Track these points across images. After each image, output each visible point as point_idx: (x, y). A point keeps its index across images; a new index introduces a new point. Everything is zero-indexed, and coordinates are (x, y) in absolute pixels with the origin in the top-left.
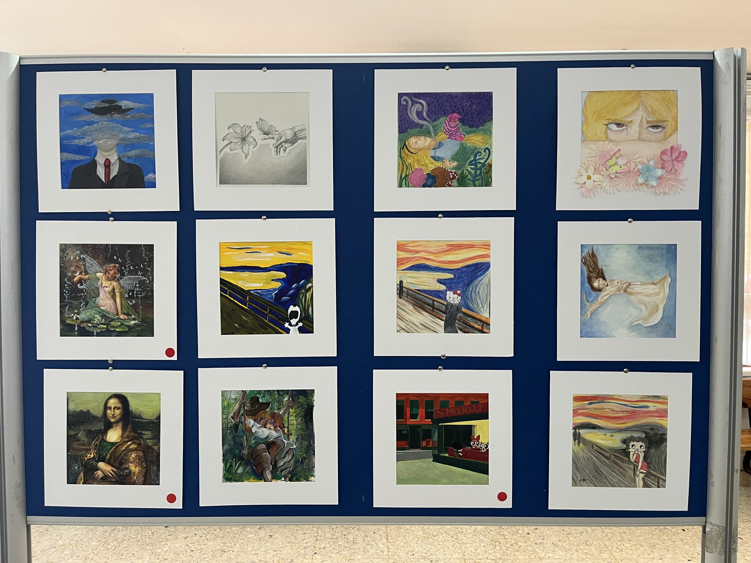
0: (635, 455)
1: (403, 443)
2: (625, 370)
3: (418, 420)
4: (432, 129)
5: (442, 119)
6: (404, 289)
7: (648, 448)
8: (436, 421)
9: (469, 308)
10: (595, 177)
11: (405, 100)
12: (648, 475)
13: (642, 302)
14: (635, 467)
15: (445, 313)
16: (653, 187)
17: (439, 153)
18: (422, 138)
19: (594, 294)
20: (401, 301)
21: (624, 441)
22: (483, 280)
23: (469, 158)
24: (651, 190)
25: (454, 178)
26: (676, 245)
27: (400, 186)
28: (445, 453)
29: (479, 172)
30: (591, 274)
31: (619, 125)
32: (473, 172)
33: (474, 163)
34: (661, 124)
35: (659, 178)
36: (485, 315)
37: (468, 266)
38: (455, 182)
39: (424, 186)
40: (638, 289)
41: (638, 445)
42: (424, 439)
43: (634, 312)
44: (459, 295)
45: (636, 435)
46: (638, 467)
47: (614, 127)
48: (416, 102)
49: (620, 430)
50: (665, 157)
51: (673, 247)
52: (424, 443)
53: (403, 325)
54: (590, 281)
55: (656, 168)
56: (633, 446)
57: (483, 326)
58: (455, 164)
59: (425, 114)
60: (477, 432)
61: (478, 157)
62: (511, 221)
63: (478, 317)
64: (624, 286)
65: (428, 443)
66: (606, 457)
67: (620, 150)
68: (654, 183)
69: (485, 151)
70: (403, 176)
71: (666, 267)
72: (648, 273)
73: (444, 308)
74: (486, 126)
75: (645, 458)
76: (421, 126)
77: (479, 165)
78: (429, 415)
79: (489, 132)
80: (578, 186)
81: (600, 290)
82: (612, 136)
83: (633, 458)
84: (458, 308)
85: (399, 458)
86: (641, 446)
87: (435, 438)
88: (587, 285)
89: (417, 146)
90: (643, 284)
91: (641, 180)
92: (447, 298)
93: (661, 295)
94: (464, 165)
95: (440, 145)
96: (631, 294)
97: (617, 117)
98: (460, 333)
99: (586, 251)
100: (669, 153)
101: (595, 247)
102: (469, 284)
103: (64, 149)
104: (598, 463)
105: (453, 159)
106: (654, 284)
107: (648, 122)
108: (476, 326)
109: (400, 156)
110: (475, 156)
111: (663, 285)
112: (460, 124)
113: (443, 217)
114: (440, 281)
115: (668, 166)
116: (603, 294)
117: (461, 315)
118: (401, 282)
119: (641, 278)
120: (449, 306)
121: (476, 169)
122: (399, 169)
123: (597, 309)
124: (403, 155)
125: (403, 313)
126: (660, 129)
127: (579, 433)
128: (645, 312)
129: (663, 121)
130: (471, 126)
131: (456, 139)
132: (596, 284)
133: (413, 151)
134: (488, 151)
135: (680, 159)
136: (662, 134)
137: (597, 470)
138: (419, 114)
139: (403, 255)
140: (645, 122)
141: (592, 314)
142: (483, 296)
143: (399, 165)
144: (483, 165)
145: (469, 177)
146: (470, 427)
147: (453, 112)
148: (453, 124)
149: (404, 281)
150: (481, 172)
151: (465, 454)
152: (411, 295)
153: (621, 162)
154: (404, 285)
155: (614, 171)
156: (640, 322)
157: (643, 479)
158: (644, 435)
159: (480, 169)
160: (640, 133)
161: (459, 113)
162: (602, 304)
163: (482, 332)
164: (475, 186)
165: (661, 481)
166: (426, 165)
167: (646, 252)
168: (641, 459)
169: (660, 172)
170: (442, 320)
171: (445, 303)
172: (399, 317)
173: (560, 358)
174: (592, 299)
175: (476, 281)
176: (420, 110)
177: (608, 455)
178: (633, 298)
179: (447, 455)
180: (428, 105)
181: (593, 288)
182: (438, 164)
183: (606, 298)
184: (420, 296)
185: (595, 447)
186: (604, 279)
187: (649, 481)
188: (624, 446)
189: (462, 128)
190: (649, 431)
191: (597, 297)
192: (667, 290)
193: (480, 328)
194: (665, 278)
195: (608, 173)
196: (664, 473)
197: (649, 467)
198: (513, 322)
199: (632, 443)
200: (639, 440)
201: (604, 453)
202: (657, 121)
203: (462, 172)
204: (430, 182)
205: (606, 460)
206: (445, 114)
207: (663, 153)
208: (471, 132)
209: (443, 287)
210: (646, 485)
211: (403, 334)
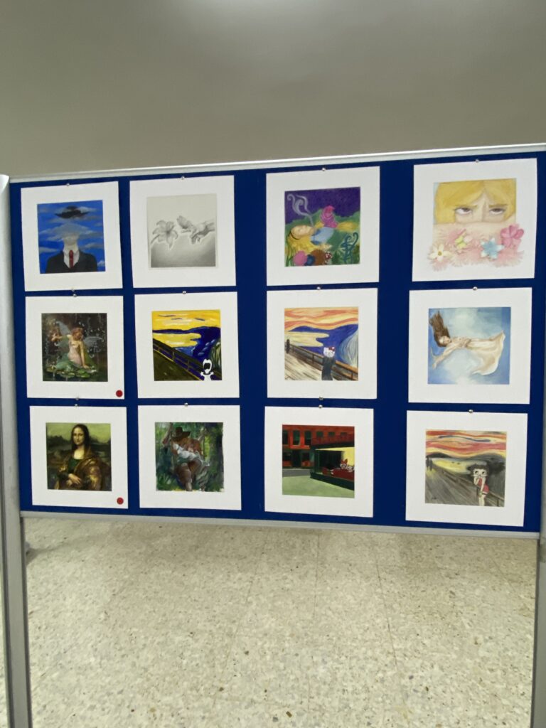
0: (478, 480)
1: (288, 463)
2: (470, 410)
3: (299, 445)
4: (311, 220)
6: (291, 347)
7: (489, 474)
8: (313, 447)
9: (341, 361)
10: (445, 253)
11: (291, 197)
13: (480, 356)
14: (478, 489)
15: (322, 364)
16: (494, 260)
17: (318, 238)
18: (304, 227)
20: (288, 355)
21: (469, 468)
22: (353, 338)
23: (341, 241)
24: (493, 262)
25: (329, 257)
26: (510, 308)
27: (287, 265)
28: (321, 472)
29: (348, 253)
30: (437, 333)
31: (466, 209)
32: (344, 252)
33: (346, 245)
34: (500, 208)
35: (500, 252)
36: (353, 366)
37: (341, 328)
38: (330, 261)
39: (306, 264)
40: (477, 344)
41: (480, 471)
42: (303, 461)
45: (479, 463)
46: (480, 489)
47: (461, 212)
48: (299, 198)
49: (466, 459)
50: (505, 235)
51: (508, 310)
52: (303, 464)
53: (289, 374)
54: (436, 338)
55: (497, 244)
56: (476, 472)
57: (352, 375)
58: (330, 246)
59: (306, 208)
60: (345, 456)
61: (348, 241)
62: (375, 291)
63: (349, 367)
64: (466, 342)
65: (306, 464)
66: (455, 481)
67: (465, 230)
68: (495, 256)
69: (354, 235)
70: (289, 257)
71: (502, 326)
72: (486, 331)
73: (321, 361)
74: (355, 215)
75: (487, 483)
76: (303, 217)
77: (349, 247)
78: (307, 442)
79: (357, 220)
80: (430, 261)
81: (444, 346)
82: (459, 218)
83: (476, 482)
84: (333, 360)
85: (284, 475)
86: (483, 473)
87: (312, 459)
89: (300, 234)
90: (482, 340)
91: (484, 254)
92: (324, 352)
93: (497, 350)
94: (337, 247)
95: (318, 232)
96: (471, 348)
97: (465, 203)
99: (433, 314)
100: (508, 231)
101: (440, 311)
102: (341, 342)
103: (41, 244)
104: (447, 485)
105: (329, 242)
106: (491, 340)
107: (490, 206)
108: (347, 375)
109: (287, 242)
111: (499, 341)
112: (334, 215)
113: (321, 289)
114: (319, 340)
115: (508, 242)
116: (447, 348)
117: (335, 366)
118: (288, 341)
120: (326, 359)
121: (347, 250)
122: (286, 252)
123: (442, 361)
124: (289, 241)
125: (290, 365)
126: (501, 212)
127: (431, 461)
128: (483, 363)
129: (503, 205)
130: (343, 216)
132: (441, 341)
133: (296, 237)
134: (357, 235)
135: (517, 236)
136: (503, 216)
137: (446, 491)
138: (302, 208)
139: (290, 319)
140: (487, 207)
141: (438, 365)
142: (352, 350)
143: (286, 248)
144: (353, 246)
145: (341, 257)
146: (340, 453)
147: (328, 205)
148: (328, 215)
149: (291, 340)
150: (351, 253)
151: (336, 473)
152: (296, 351)
153: (467, 240)
154: (291, 343)
155: (461, 247)
156: (479, 372)
157: (485, 499)
158: (485, 464)
159: (350, 249)
160: (484, 216)
161: (333, 206)
163: (351, 379)
164: (346, 263)
165: (500, 501)
166: (307, 248)
167: (487, 314)
168: (483, 482)
169: (500, 248)
170: (320, 370)
171: (322, 357)
172: (287, 368)
173: (411, 400)
175: (347, 340)
176: (302, 204)
177: (455, 479)
179: (321, 474)
180: (309, 200)
181: (439, 344)
182: (317, 247)
183: (450, 351)
184: (303, 352)
185: (445, 473)
186: (448, 336)
188: (469, 472)
189: (336, 218)
190: (490, 460)
191: (442, 351)
192: (502, 345)
193: (350, 376)
194: (500, 335)
195: (455, 249)
196: (503, 495)
197: (490, 489)
199: (476, 470)
200: (481, 467)
201: (452, 477)
202: (498, 205)
203: (336, 254)
204: (310, 261)
205: (454, 483)
206: (322, 206)
207: (503, 231)
209: (320, 345)
210: (487, 504)
211: (290, 381)
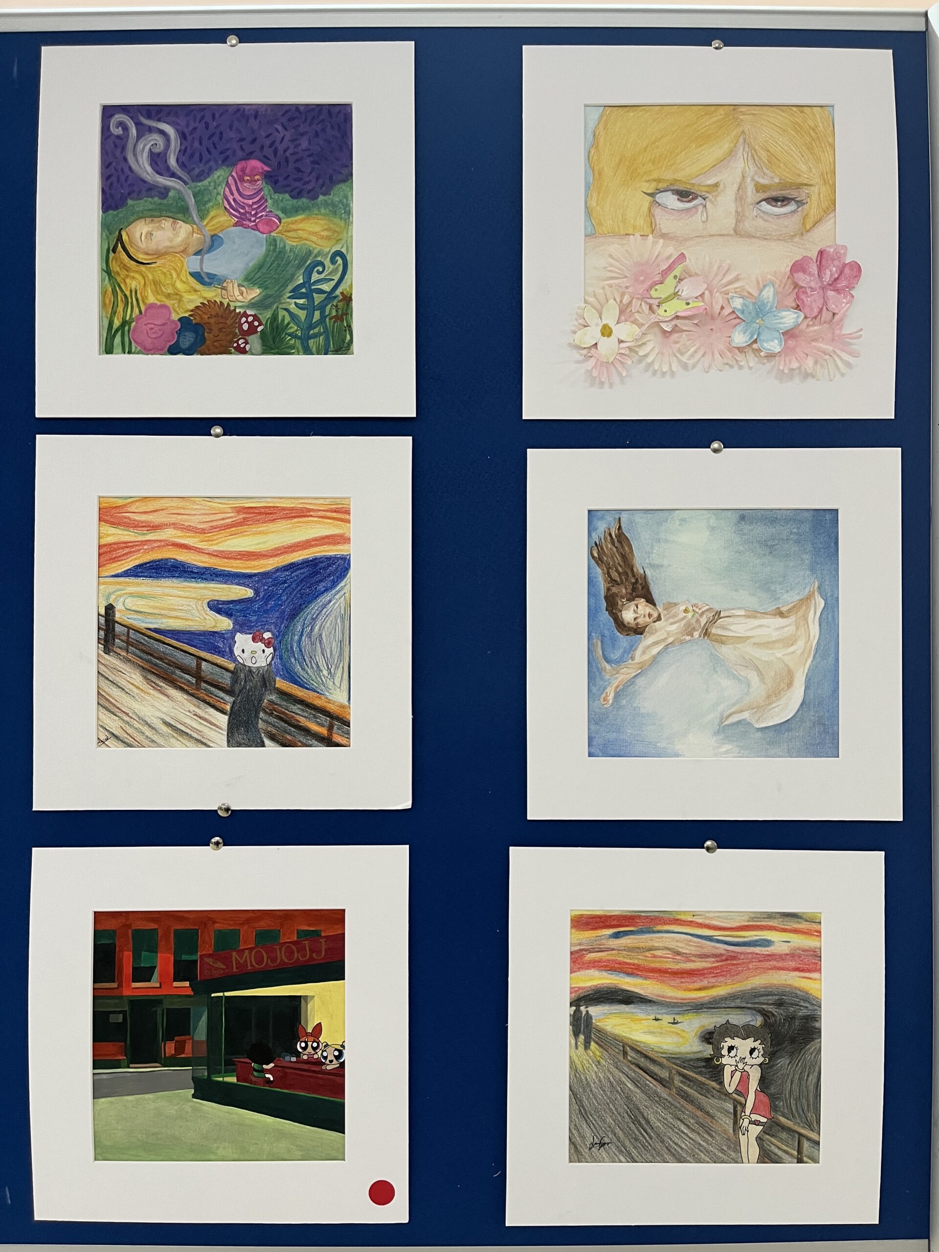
0: (738, 1075)
1: (111, 1049)
2: (709, 843)
3: (154, 983)
4: (191, 201)
5: (220, 174)
6: (118, 628)
7: (772, 1055)
8: (203, 987)
9: (294, 679)
10: (625, 331)
11: (121, 124)
12: (771, 1128)
13: (750, 664)
14: (738, 1107)
15: (230, 692)
16: (771, 356)
17: (212, 264)
18: (167, 223)
19: (623, 640)
20: (110, 659)
21: (708, 1037)
22: (334, 601)
23: (292, 277)
24: (768, 366)
25: (252, 330)
26: (837, 510)
27: (109, 350)
28: (228, 1072)
29: (317, 315)
30: (614, 590)
31: (684, 195)
32: (302, 314)
33: (306, 291)
34: (793, 194)
35: (789, 334)
36: (335, 697)
37: (292, 567)
38: (254, 341)
39: (174, 350)
40: (738, 627)
41: (744, 1046)
42: (169, 1037)
43: (729, 688)
44: (268, 644)
45: (739, 1019)
46: (744, 1106)
47: (670, 200)
48: (150, 130)
49: (698, 1007)
50: (802, 279)
51: (828, 517)
52: (170, 1048)
53: (114, 724)
54: (612, 605)
55: (781, 307)
56: (731, 1049)
57: (330, 728)
58: (255, 293)
59: (172, 161)
60: (313, 1016)
61: (315, 277)
62: (402, 446)
63: (318, 703)
64: (703, 620)
65: (180, 1048)
66: (661, 1081)
68: (775, 346)
69: (333, 261)
70: (117, 323)
71: (812, 569)
72: (766, 586)
73: (226, 679)
74: (335, 195)
75: (764, 1082)
76: (164, 192)
77: (318, 298)
78: (183, 971)
79: (344, 211)
80: (576, 355)
81: (638, 631)
82: (665, 223)
83: (731, 1084)
84: (265, 680)
85: (99, 1090)
86: (752, 1051)
87: (201, 1031)
88: (605, 617)
89: (153, 246)
90: (752, 614)
91: (740, 338)
92: (237, 651)
93: (801, 643)
94: (278, 297)
95: (214, 242)
96: (721, 640)
97: (680, 176)
98: (271, 749)
99: (602, 527)
100: (814, 269)
101: (624, 517)
102: (294, 615)
104: (638, 1096)
105: (250, 279)
106: (781, 614)
107: (759, 188)
108: (314, 727)
109: (107, 271)
110: (309, 273)
111: (805, 618)
112: (267, 190)
113: (224, 434)
114: (217, 607)
115: (813, 301)
116: (647, 640)
117: (273, 697)
118: (110, 609)
119: (748, 599)
120: (240, 673)
121: (310, 308)
122: (103, 305)
123: (632, 681)
124: (115, 267)
125: (115, 692)
126: (792, 207)
127: (588, 1016)
128: (758, 689)
129: (799, 186)
130: (297, 194)
131: (256, 228)
132: (628, 615)
133: (141, 257)
134: (342, 258)
135: (842, 284)
136: (797, 218)
137: (638, 1118)
138: (158, 160)
140: (750, 188)
141: (617, 695)
142: (331, 645)
143: (104, 293)
144: (330, 296)
145: (293, 328)
146: (295, 1002)
147: (249, 156)
148: (248, 189)
149: (119, 607)
150: (323, 317)
151: (282, 1074)
152: (137, 645)
153: (687, 290)
154: (118, 616)
155: (670, 313)
156: (746, 715)
157: (759, 1139)
158: (758, 1021)
159: (322, 307)
160: (740, 217)
161: (265, 160)
162: (644, 669)
163: (328, 742)
164: (307, 351)
165: (806, 1144)
166: (177, 295)
167: (760, 530)
168: (754, 1085)
169: (789, 318)
170: (223, 712)
171: (231, 666)
172: (104, 703)
173: (535, 811)
174: (615, 655)
175: (314, 608)
176: (160, 148)
177: (664, 1074)
178: (725, 651)
179: (233, 1079)
180: (183, 136)
181: (621, 625)
182: (211, 294)
183: (655, 651)
184: (162, 648)
185: (631, 1053)
186: (650, 601)
187: (775, 1145)
188: (708, 1051)
189: (274, 200)
190: (771, 1008)
191: (632, 648)
192: (815, 630)
193: (324, 731)
194: (809, 597)
195: (653, 318)
196: (814, 1124)
197: (774, 1108)
198: (410, 717)
199: (729, 1042)
200: (747, 1032)
201: (655, 1069)
202: (783, 185)
203: (275, 317)
204: (188, 339)
205: (659, 1089)
206: (227, 160)
207: (798, 267)
208: (296, 211)
209: (225, 624)
210: (766, 1157)
211: (115, 750)
